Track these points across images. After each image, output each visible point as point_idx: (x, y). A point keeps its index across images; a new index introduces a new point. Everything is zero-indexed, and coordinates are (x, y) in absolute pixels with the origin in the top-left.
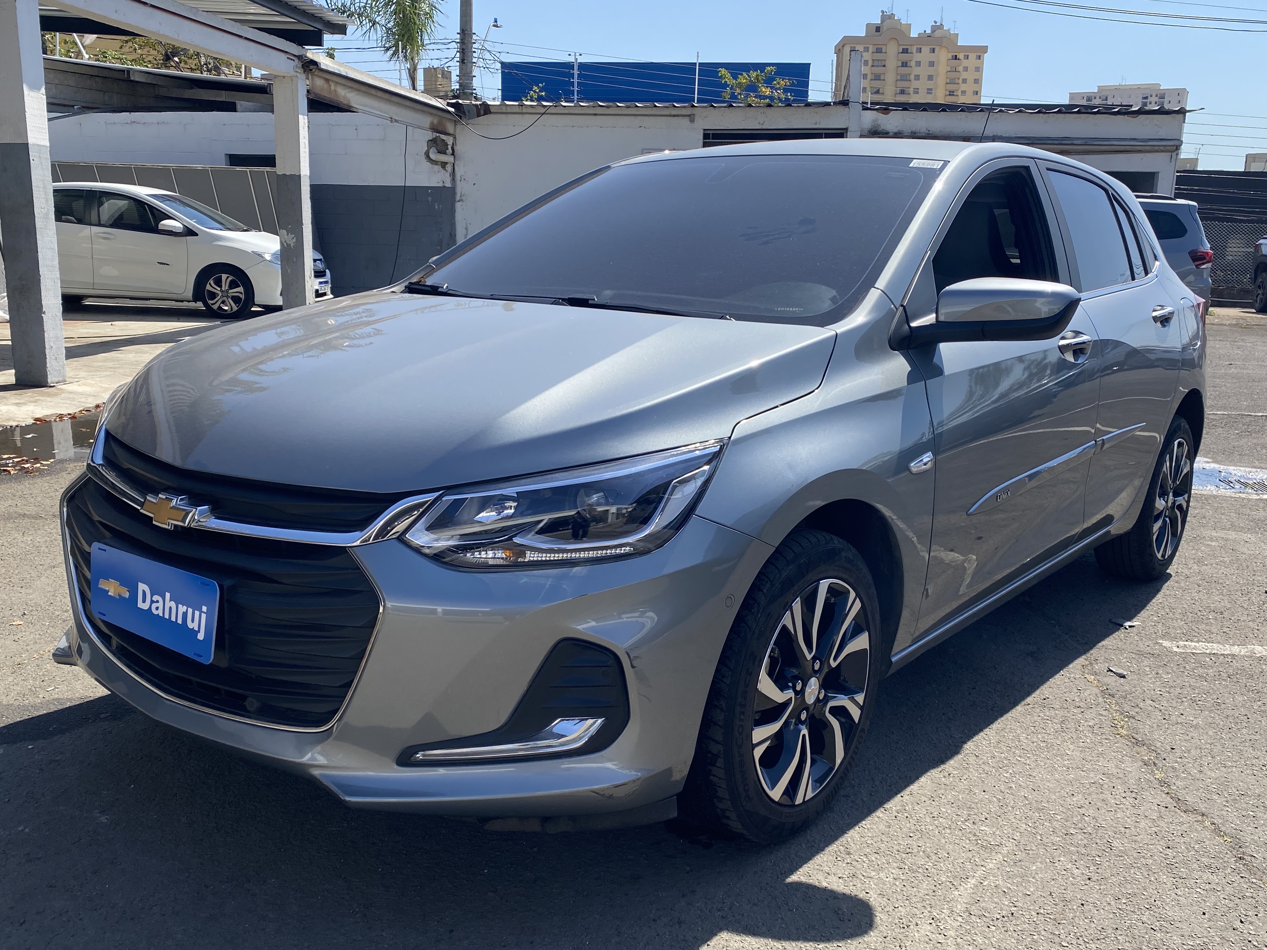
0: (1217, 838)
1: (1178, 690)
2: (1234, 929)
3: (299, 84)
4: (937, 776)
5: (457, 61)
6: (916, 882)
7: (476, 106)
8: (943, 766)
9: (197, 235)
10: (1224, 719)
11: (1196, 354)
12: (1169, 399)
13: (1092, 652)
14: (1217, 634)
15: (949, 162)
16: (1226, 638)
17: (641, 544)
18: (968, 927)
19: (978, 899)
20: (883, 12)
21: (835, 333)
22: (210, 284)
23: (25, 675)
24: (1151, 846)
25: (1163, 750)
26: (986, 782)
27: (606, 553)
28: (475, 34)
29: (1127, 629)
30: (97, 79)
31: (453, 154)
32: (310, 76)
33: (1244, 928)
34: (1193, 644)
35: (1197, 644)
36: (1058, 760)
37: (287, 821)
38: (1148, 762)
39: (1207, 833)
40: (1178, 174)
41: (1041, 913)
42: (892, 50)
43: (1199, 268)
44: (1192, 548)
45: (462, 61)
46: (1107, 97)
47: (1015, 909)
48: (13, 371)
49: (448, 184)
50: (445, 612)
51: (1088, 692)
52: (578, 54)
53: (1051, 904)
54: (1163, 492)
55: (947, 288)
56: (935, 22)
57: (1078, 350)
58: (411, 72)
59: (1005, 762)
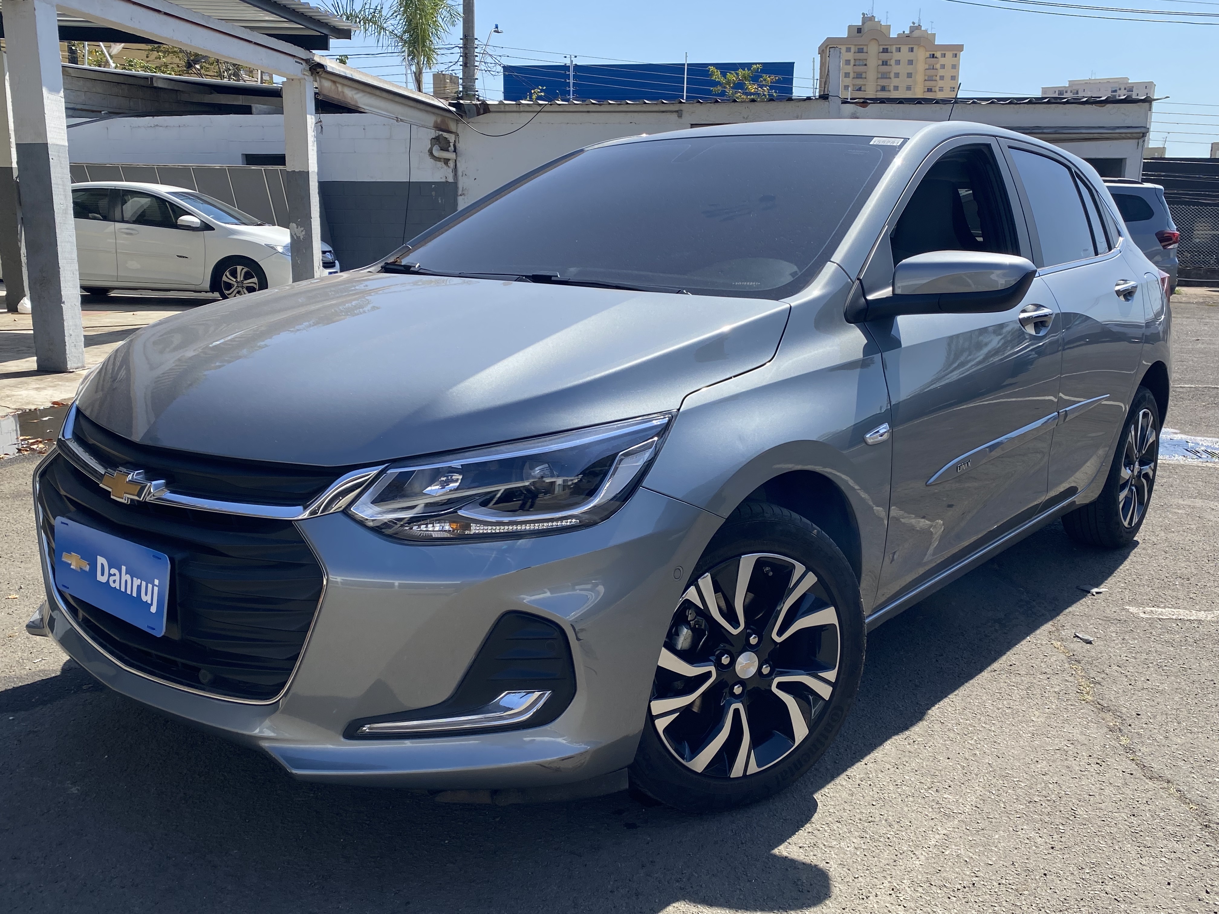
0: (1182, 805)
1: (1144, 656)
2: (1199, 900)
3: (307, 86)
4: (902, 743)
5: (461, 65)
6: (878, 851)
7: (476, 105)
8: (907, 733)
9: (213, 229)
10: (1190, 685)
11: (1161, 328)
12: (1132, 372)
13: (1058, 618)
14: (1183, 600)
15: (909, 139)
16: (1193, 603)
17: (587, 516)
18: (928, 898)
19: (940, 869)
20: (863, 14)
21: (789, 306)
22: (226, 275)
23: (14, 647)
24: (1116, 814)
25: (1129, 715)
26: (950, 749)
27: (553, 525)
28: (477, 39)
29: (1094, 595)
30: (123, 86)
31: (455, 151)
32: (318, 78)
33: (1210, 899)
34: (1160, 610)
35: (1164, 610)
36: (1023, 727)
37: (255, 791)
38: (1113, 728)
39: (1172, 801)
40: (1146, 161)
41: (1003, 884)
42: (873, 49)
43: (1166, 248)
44: (1159, 516)
45: (465, 65)
46: (1077, 91)
47: (977, 879)
48: (35, 358)
49: (451, 180)
50: (400, 586)
51: (1054, 658)
52: (574, 57)
53: (1013, 874)
54: (1129, 461)
55: (904, 261)
56: (914, 23)
57: (1039, 323)
58: (417, 75)
59: (970, 729)
